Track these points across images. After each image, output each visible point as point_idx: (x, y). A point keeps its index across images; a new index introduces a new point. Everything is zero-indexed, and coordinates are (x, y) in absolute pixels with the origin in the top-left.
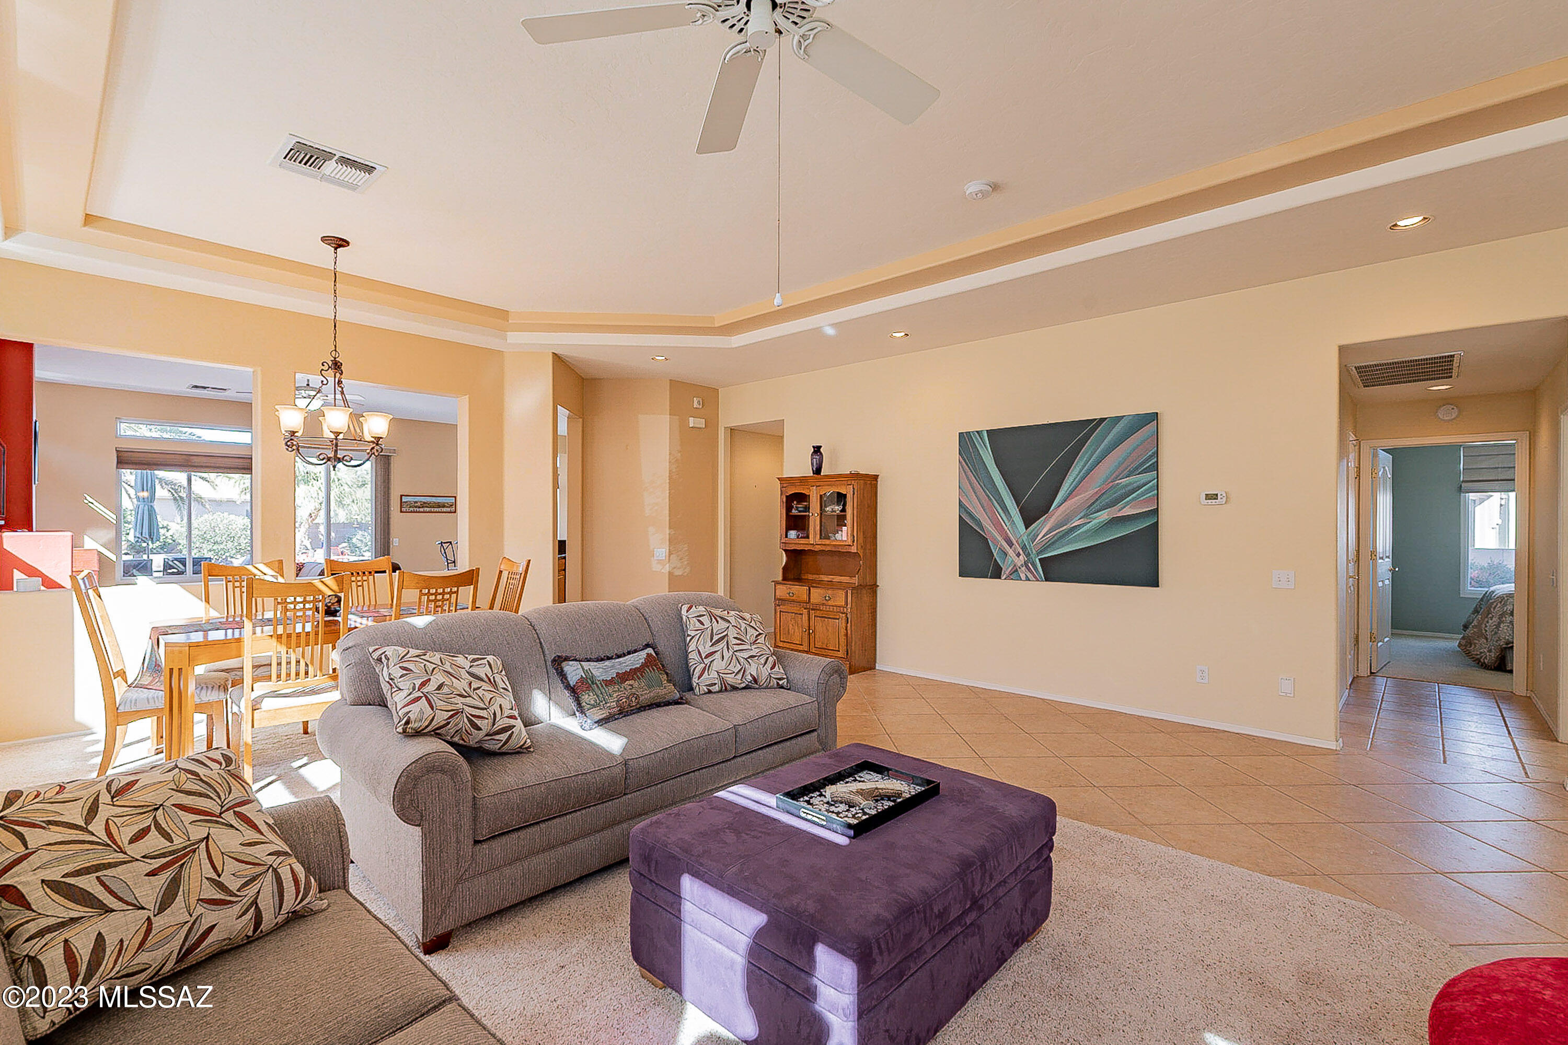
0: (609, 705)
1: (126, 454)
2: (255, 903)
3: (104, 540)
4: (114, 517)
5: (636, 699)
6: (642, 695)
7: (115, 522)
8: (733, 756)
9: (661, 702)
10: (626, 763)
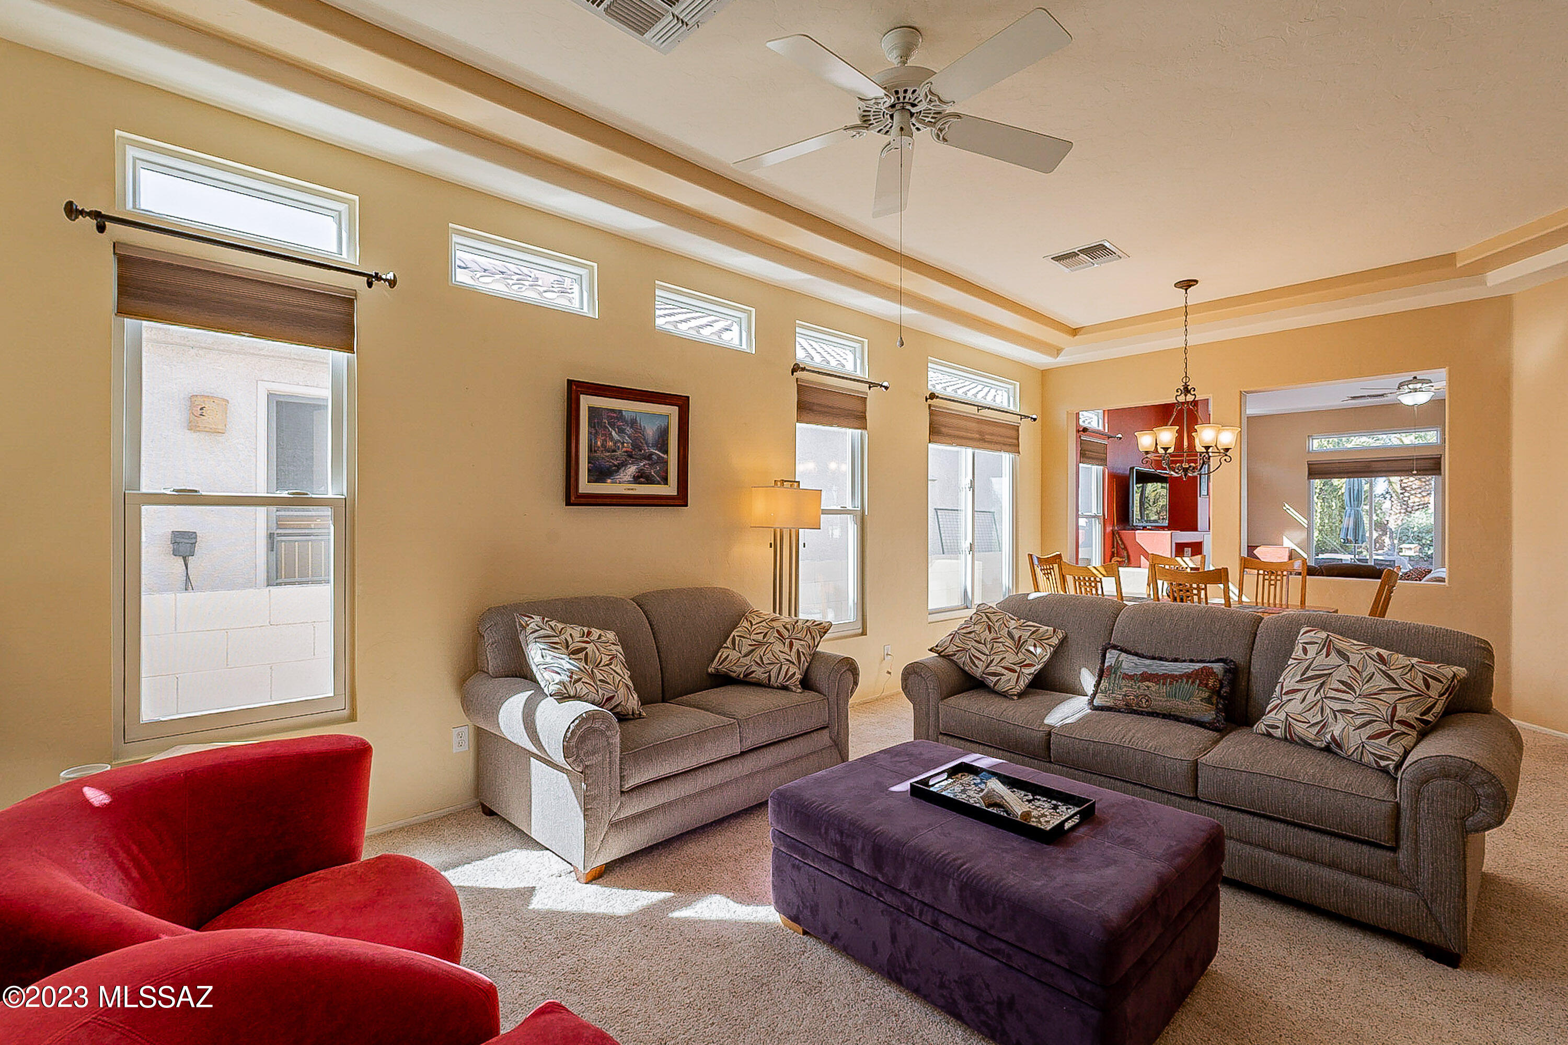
0: (1114, 695)
1: (1314, 466)
2: (769, 672)
3: (1298, 540)
4: (1306, 522)
5: (1147, 701)
6: (1155, 700)
7: (1306, 526)
8: (1192, 795)
9: (1182, 717)
10: (1049, 734)
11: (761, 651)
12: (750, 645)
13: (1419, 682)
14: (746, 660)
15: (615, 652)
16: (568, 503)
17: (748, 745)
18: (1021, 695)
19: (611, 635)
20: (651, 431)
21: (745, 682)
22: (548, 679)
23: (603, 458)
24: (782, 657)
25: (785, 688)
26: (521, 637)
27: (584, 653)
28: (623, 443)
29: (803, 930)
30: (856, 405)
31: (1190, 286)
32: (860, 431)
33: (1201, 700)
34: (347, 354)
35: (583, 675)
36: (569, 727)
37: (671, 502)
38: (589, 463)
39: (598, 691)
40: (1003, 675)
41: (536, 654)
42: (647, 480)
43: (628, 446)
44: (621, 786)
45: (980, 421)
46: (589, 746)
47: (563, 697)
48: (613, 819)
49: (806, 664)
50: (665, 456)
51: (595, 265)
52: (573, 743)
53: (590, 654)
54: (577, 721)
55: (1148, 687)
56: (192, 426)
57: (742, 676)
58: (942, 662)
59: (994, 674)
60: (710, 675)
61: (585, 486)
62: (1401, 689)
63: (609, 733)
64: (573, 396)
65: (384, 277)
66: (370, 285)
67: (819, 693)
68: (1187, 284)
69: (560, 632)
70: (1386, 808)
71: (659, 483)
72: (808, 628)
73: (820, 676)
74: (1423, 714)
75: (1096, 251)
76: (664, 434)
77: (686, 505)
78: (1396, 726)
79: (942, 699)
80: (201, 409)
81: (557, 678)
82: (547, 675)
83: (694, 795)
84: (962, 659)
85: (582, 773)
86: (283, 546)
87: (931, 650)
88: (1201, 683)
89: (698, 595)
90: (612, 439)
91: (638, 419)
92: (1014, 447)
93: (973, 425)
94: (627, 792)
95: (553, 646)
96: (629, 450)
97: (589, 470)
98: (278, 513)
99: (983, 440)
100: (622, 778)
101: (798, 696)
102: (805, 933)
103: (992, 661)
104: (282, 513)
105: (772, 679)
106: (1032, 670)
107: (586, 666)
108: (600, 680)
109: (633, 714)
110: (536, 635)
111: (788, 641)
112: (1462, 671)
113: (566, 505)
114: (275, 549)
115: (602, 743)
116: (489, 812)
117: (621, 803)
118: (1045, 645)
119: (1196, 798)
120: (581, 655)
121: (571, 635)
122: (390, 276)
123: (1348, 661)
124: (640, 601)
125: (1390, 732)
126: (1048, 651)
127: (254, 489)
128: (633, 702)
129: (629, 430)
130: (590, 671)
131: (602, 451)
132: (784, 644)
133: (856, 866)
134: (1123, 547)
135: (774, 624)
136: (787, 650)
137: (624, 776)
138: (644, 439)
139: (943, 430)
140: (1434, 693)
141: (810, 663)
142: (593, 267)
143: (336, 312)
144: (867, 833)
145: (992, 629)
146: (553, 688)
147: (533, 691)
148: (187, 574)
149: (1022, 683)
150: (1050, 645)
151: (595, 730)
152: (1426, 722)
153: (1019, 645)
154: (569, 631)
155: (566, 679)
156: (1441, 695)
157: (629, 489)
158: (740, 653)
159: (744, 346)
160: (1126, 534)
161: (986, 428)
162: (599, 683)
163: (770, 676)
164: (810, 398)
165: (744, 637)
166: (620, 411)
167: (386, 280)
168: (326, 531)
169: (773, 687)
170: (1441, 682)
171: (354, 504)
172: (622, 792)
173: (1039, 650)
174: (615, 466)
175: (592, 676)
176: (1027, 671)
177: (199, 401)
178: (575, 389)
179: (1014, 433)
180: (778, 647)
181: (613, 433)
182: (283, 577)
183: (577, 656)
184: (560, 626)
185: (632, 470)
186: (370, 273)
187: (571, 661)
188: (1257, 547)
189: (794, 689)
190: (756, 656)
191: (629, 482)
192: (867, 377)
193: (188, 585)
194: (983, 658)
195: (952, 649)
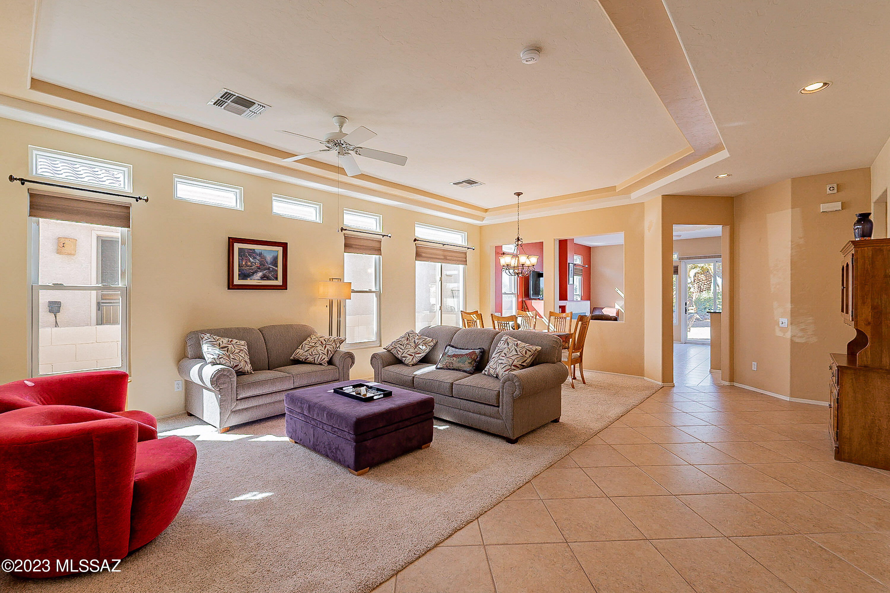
2: (315, 358)
3: (621, 305)
5: (452, 364)
6: (455, 364)
8: (451, 395)
9: (462, 370)
10: (414, 378)
11: (312, 350)
12: (308, 347)
13: (524, 352)
14: (306, 354)
15: (242, 349)
16: (229, 288)
17: (297, 385)
18: (413, 365)
19: (243, 342)
20: (269, 258)
21: (305, 362)
22: (208, 357)
23: (246, 270)
24: (320, 352)
25: (321, 364)
26: (201, 342)
27: (227, 348)
28: (255, 263)
29: (295, 441)
30: (376, 245)
31: (520, 195)
32: (379, 256)
33: (468, 363)
34: (127, 229)
35: (223, 356)
36: (213, 373)
37: (279, 288)
38: (239, 271)
39: (230, 362)
40: (407, 357)
41: (206, 348)
42: (267, 279)
43: (258, 264)
44: (237, 397)
45: (444, 250)
46: (221, 381)
47: (214, 364)
48: (233, 410)
49: (332, 355)
50: (276, 268)
51: (242, 188)
52: (215, 379)
53: (229, 349)
54: (216, 372)
55: (453, 359)
56: (59, 252)
57: (304, 360)
58: (387, 353)
59: (404, 357)
60: (292, 360)
61: (237, 281)
62: (518, 355)
63: (230, 376)
64: (231, 244)
65: (143, 198)
66: (137, 201)
67: (335, 366)
68: (519, 194)
69: (217, 340)
70: (496, 393)
71: (273, 280)
72: (334, 340)
73: (336, 360)
74: (522, 363)
75: (471, 182)
76: (275, 260)
77: (286, 289)
78: (512, 367)
79: (383, 367)
80: (63, 244)
81: (212, 357)
82: (209, 356)
83: (271, 403)
84: (394, 351)
85: (219, 391)
86: (105, 308)
87: (384, 349)
88: (470, 357)
89: (288, 328)
90: (250, 261)
91: (263, 253)
92: (465, 262)
93: (441, 253)
94: (240, 400)
95: (213, 345)
96: (258, 266)
97: (239, 275)
98: (102, 293)
99: (446, 259)
100: (237, 394)
101: (325, 367)
102: (296, 442)
103: (404, 352)
104: (103, 293)
105: (316, 361)
106: (420, 355)
107: (227, 353)
108: (232, 358)
109: (248, 372)
110: (207, 341)
111: (324, 345)
112: (539, 348)
113: (228, 289)
114: (100, 309)
115: (227, 380)
116: (190, 415)
117: (237, 403)
118: (427, 346)
119: (452, 396)
120: (226, 349)
121: (222, 341)
122: (146, 198)
123: (508, 346)
124: (260, 330)
125: (510, 369)
126: (428, 348)
127: (90, 284)
128: (248, 368)
129: (258, 258)
130: (228, 355)
131: (245, 267)
132: (323, 346)
133: (305, 414)
134: (526, 308)
135: (321, 339)
136: (323, 349)
137: (238, 394)
138: (266, 261)
139: (423, 255)
140: (527, 356)
141: (333, 355)
142: (241, 189)
143: (122, 212)
144: (307, 402)
145: (408, 340)
146: (210, 360)
147: (204, 363)
148: (56, 321)
149: (415, 360)
150: (429, 346)
151: (225, 375)
152: (523, 366)
153: (416, 345)
154: (222, 340)
155: (216, 357)
156: (530, 356)
157: (258, 283)
158: (304, 350)
159: (318, 220)
160: (528, 302)
161: (446, 253)
162: (231, 359)
163: (315, 360)
164: (352, 242)
165: (306, 344)
166: (254, 250)
167: (143, 199)
168: (118, 301)
169: (316, 364)
170: (531, 352)
171: (130, 288)
172: (237, 400)
173: (424, 347)
174: (251, 273)
175: (229, 357)
176: (417, 355)
177: (62, 241)
178: (232, 241)
179: (463, 255)
180: (320, 348)
181: (251, 259)
182: (105, 323)
183: (224, 349)
184: (218, 338)
185: (260, 274)
186: (136, 197)
187: (220, 351)
188: (603, 308)
189: (324, 364)
190: (310, 352)
191: (259, 280)
192: (382, 232)
193: (56, 325)
194: (401, 350)
195: (390, 349)
